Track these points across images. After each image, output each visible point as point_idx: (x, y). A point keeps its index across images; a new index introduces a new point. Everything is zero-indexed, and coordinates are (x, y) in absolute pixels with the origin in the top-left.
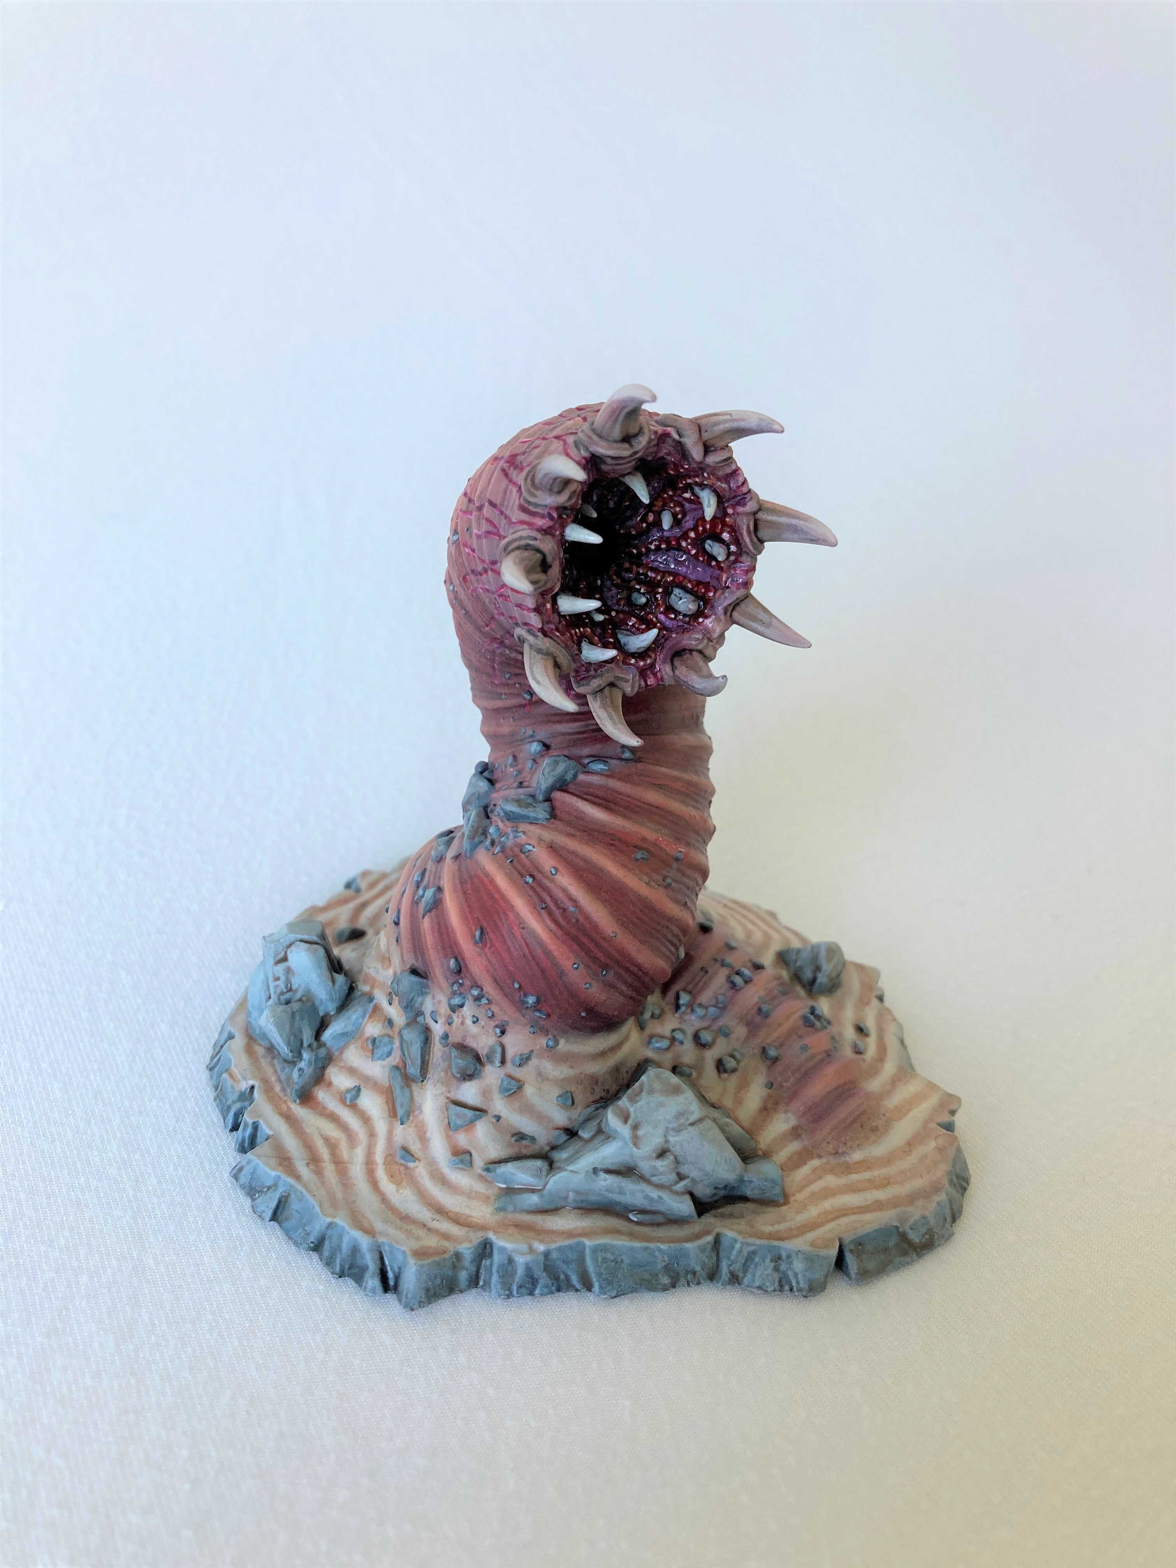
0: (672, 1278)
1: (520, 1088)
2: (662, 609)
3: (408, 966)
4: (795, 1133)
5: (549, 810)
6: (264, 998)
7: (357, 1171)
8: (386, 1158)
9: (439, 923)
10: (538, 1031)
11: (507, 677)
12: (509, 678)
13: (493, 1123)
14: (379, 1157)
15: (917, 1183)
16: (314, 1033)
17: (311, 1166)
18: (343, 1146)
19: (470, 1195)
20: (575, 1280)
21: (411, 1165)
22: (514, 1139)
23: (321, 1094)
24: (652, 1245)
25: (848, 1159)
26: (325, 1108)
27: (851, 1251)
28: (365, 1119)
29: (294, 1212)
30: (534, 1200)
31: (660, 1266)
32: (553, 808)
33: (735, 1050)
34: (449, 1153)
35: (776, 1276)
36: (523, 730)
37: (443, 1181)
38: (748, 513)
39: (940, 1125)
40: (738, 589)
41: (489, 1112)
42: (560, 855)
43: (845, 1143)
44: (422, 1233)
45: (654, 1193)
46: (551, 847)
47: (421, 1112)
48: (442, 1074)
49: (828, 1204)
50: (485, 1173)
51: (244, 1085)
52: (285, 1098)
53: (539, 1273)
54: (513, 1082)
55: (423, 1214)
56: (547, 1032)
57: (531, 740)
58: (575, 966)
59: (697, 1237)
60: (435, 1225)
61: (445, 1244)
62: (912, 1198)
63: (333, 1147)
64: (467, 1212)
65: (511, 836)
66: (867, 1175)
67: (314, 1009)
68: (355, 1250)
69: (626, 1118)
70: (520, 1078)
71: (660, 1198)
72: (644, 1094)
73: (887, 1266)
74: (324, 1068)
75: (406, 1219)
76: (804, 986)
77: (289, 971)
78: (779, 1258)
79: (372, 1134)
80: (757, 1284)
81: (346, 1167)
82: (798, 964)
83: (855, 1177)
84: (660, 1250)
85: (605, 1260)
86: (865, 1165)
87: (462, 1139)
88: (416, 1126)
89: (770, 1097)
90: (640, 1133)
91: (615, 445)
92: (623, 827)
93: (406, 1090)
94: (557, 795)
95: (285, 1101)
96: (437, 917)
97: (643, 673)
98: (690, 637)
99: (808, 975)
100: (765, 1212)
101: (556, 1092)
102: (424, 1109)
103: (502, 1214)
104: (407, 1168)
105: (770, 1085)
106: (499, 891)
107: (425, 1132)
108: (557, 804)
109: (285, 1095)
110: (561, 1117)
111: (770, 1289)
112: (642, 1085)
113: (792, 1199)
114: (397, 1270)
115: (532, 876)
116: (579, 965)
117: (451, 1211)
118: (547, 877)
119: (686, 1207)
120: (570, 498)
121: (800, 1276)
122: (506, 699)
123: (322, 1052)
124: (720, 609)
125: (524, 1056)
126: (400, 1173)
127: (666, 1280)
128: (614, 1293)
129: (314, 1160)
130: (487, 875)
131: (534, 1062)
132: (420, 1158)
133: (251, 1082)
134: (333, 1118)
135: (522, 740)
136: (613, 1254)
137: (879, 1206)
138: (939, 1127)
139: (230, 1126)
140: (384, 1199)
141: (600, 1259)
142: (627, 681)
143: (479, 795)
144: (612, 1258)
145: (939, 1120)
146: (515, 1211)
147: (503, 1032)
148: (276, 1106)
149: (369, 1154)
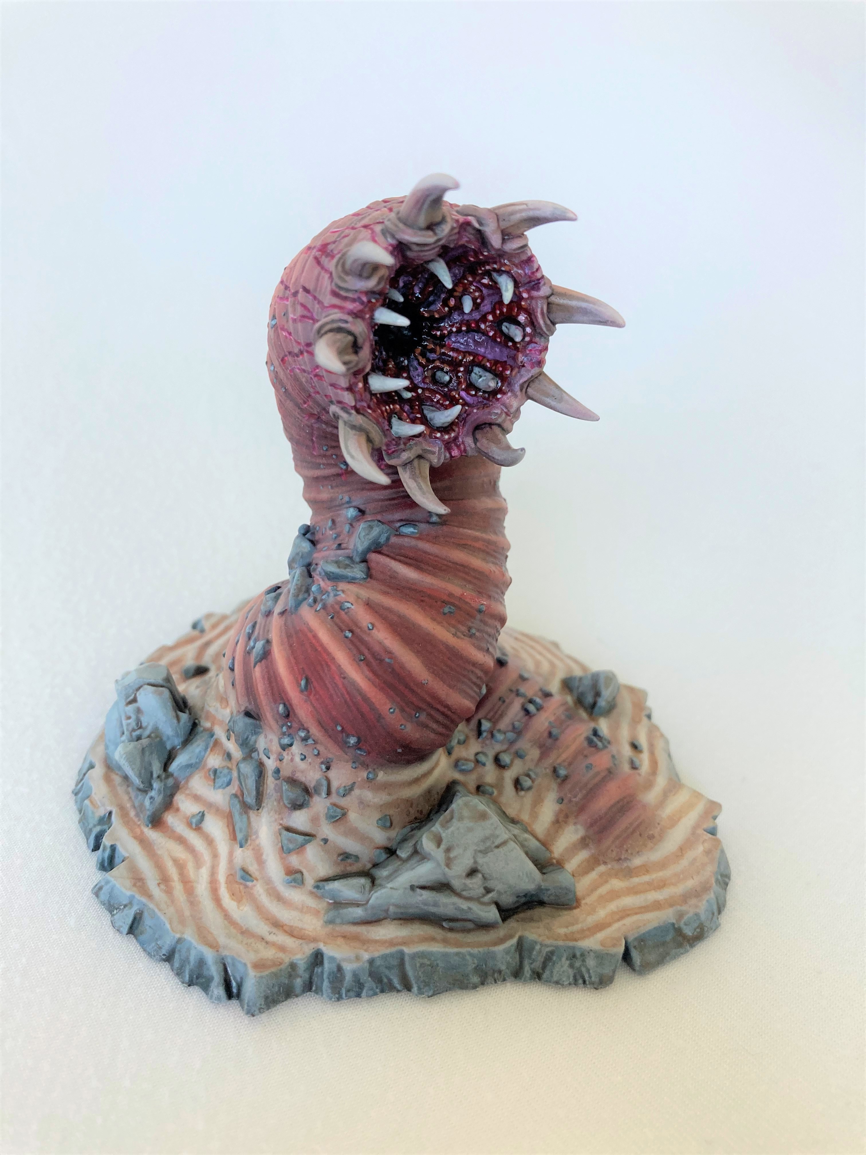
0: (480, 976)
1: (344, 815)
2: (463, 387)
3: (243, 708)
4: (583, 843)
5: (365, 570)
6: (119, 734)
7: (202, 888)
8: (227, 878)
9: (268, 672)
10: (360, 766)
11: (325, 449)
12: (327, 450)
13: (321, 845)
14: (222, 878)
15: (690, 884)
16: (163, 766)
17: (163, 887)
18: (190, 867)
19: (303, 909)
20: (396, 982)
21: (249, 884)
22: (340, 858)
23: (170, 819)
24: (463, 950)
25: (629, 864)
26: (173, 832)
27: (635, 947)
28: (210, 841)
29: (147, 927)
30: (358, 912)
31: (471, 967)
32: (369, 568)
33: (530, 770)
34: (283, 872)
35: (571, 972)
36: (340, 497)
37: (279, 898)
38: (542, 297)
39: (705, 830)
40: (532, 368)
41: (317, 836)
42: (376, 612)
43: (627, 851)
44: (260, 946)
45: (464, 905)
46: (368, 604)
47: (257, 837)
48: (275, 803)
49: (612, 906)
50: (315, 890)
51: (102, 812)
52: (139, 823)
53: (365, 978)
54: (338, 810)
55: (262, 928)
56: (367, 766)
57: (347, 506)
58: (392, 710)
59: (502, 941)
60: (271, 938)
61: (281, 955)
62: (685, 898)
63: (180, 866)
64: (300, 925)
65: (332, 595)
66: (646, 878)
67: (161, 743)
68: (201, 962)
69: (439, 842)
70: (345, 807)
71: (470, 908)
72: (454, 820)
73: (665, 957)
74: (172, 796)
75: (246, 933)
76: (585, 709)
77: (139, 711)
78: (574, 956)
79: (215, 856)
80: (555, 979)
81: (192, 887)
82: (580, 690)
83: (636, 880)
84: (471, 954)
85: (422, 965)
86: (645, 869)
87: (294, 860)
88: (253, 849)
89: (561, 811)
90: (452, 855)
91: (420, 233)
92: (432, 584)
93: (245, 817)
94: (374, 557)
95: (139, 826)
96: (267, 666)
97: (448, 445)
98: (489, 412)
99: (589, 699)
100: (560, 916)
101: (377, 816)
102: (259, 834)
103: (331, 926)
104: (246, 887)
105: (561, 800)
106: (322, 645)
107: (262, 855)
108: (373, 565)
109: (139, 820)
110: (380, 837)
111: (566, 983)
112: (452, 812)
113: (583, 902)
114: (239, 980)
115: (351, 631)
116: (394, 710)
117: (286, 925)
118: (364, 632)
119: (492, 914)
120: (379, 283)
121: (591, 971)
122: (325, 468)
123: (170, 782)
124: (517, 388)
125: (347, 788)
126: (240, 892)
127: (476, 979)
128: (430, 994)
129: (165, 880)
130: (311, 630)
131: (356, 792)
132: (258, 878)
133: (109, 809)
134: (181, 840)
135: (340, 506)
136: (429, 959)
137: (657, 906)
138: (705, 833)
139: (92, 847)
140: (227, 916)
141: (418, 965)
142: (433, 453)
143: (302, 555)
144: (428, 963)
145: (705, 826)
146: (342, 923)
147: (328, 768)
148: (131, 830)
149: (213, 874)
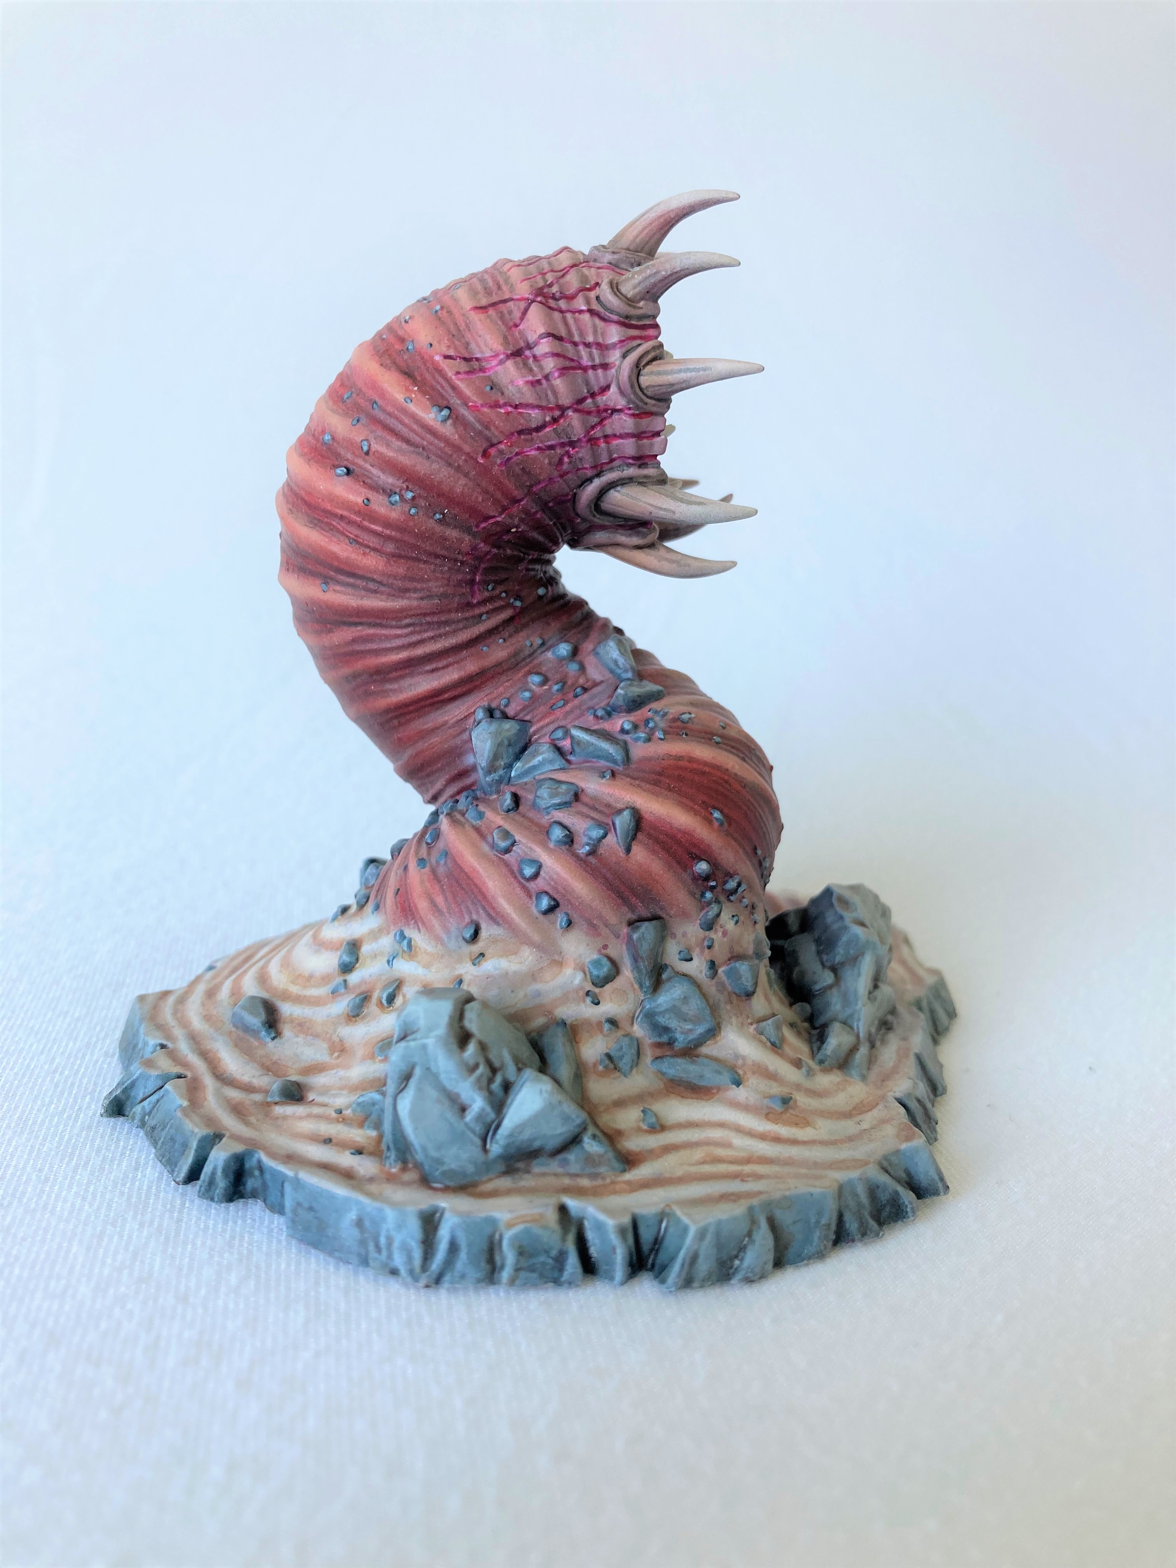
5: (654, 683)
7: (768, 1150)
8: (768, 1120)
9: (657, 841)
11: (490, 587)
12: (493, 589)
14: (765, 1125)
18: (721, 1152)
19: (839, 1088)
21: (792, 1103)
23: (633, 1144)
26: (651, 1152)
28: (692, 1124)
34: (795, 1069)
36: (528, 644)
37: (818, 1095)
47: (744, 1058)
48: (728, 1007)
50: (822, 1066)
51: (552, 1216)
52: (608, 1181)
55: (849, 1127)
57: (543, 649)
60: (865, 1125)
63: (717, 1160)
65: (656, 719)
77: (482, 1046)
79: (722, 1125)
87: (789, 1052)
88: (754, 1073)
93: (700, 1060)
95: (613, 1183)
96: (649, 836)
102: (741, 1053)
103: (868, 1082)
104: (794, 1108)
107: (767, 1069)
109: (604, 1178)
114: (904, 1175)
115: (716, 735)
117: (851, 1109)
118: (722, 732)
126: (797, 1116)
132: (790, 1091)
133: (554, 1205)
134: (672, 1148)
135: (530, 655)
140: (820, 1144)
146: (868, 1072)
147: (755, 919)
148: (615, 1192)
149: (750, 1134)
